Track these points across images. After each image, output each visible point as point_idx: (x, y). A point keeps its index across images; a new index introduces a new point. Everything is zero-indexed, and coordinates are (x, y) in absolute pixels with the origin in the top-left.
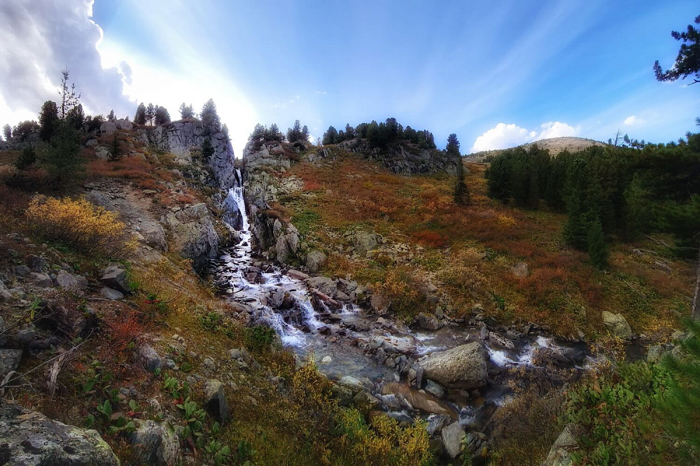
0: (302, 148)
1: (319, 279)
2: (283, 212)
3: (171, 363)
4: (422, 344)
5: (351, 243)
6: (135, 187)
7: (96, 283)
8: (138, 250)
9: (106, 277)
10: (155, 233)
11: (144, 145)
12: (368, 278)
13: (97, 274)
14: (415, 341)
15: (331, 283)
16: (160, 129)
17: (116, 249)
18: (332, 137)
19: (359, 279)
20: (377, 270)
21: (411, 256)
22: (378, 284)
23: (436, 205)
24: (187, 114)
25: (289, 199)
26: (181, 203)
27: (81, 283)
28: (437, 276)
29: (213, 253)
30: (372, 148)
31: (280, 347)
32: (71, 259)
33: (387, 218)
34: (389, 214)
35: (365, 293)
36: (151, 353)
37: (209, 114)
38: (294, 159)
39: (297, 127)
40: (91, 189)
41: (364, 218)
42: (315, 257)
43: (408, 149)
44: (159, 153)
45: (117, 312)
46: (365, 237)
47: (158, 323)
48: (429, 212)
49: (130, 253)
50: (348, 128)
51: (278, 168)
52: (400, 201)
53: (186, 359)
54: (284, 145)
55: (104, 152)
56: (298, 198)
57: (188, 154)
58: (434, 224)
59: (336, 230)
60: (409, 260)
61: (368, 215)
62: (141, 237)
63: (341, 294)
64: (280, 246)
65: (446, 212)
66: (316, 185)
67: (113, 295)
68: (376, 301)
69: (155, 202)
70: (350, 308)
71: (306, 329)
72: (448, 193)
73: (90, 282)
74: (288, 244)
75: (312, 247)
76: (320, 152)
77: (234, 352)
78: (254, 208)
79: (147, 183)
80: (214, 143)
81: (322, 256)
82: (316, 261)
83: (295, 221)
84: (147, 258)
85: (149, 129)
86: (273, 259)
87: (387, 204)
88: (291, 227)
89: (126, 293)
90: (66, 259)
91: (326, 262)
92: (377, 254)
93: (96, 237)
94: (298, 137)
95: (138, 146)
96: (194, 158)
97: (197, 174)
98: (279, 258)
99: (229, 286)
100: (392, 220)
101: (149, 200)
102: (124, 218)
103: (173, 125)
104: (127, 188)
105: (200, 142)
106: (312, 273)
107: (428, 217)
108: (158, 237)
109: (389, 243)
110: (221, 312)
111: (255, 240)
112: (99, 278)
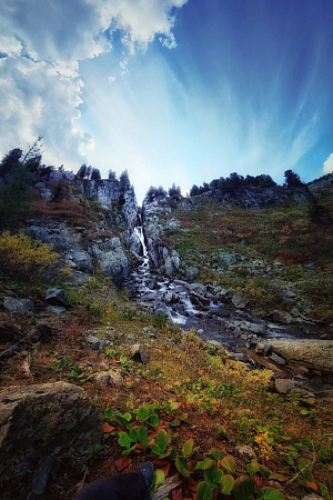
0: (178, 199)
1: (194, 285)
2: (168, 242)
3: (108, 342)
4: (272, 330)
5: (216, 261)
6: (69, 224)
7: (41, 304)
8: (72, 274)
9: (48, 297)
10: (84, 260)
11: (80, 192)
12: (230, 284)
13: (40, 296)
14: (267, 327)
15: (203, 287)
16: (93, 183)
17: (53, 275)
18: (195, 191)
19: (223, 285)
20: (238, 280)
21: (269, 269)
22: (239, 288)
23: (290, 227)
24: (112, 176)
25: (172, 233)
26: (103, 237)
27: (27, 304)
28: (296, 286)
29: (126, 272)
30: (223, 195)
31: (171, 324)
32: (13, 287)
33: (243, 242)
34: (245, 238)
35: (227, 294)
36: (94, 340)
37: (124, 178)
38: (174, 207)
39: (174, 186)
40: (31, 224)
41: (225, 243)
42: (192, 271)
43: (252, 191)
44: (90, 199)
45: (64, 321)
46: (226, 257)
47: (95, 323)
48: (285, 234)
49: (65, 277)
50: (205, 184)
51: (163, 213)
52: (254, 228)
53: (117, 338)
54: (167, 198)
55: (48, 194)
56: (177, 232)
57: (110, 202)
58: (290, 243)
59: (204, 252)
60: (266, 273)
61: (227, 241)
62: (74, 265)
63: (209, 295)
64: (168, 264)
65: (304, 233)
66: (188, 223)
67: (58, 310)
68: (235, 300)
69: (83, 236)
70: (215, 303)
71: (187, 315)
72: (302, 217)
73: (35, 303)
74: (173, 263)
75: (189, 264)
76: (188, 201)
77: (145, 329)
78: (150, 241)
79: (79, 221)
80: (126, 196)
81: (196, 270)
82: (192, 273)
83: (176, 248)
84: (80, 280)
85: (86, 182)
86: (164, 274)
87: (242, 232)
88: (174, 252)
89: (68, 307)
90: (8, 287)
91: (199, 274)
92: (237, 268)
93: (35, 266)
94: (175, 193)
95: (76, 192)
96: (113, 205)
97: (114, 217)
98: (168, 273)
99: (138, 292)
100: (248, 243)
101: (79, 235)
102: (58, 249)
103: (102, 181)
104: (62, 225)
105: (118, 194)
106: (190, 281)
107: (283, 239)
108: (86, 263)
109: (247, 260)
110: (135, 308)
111: (151, 262)
112: (43, 299)
